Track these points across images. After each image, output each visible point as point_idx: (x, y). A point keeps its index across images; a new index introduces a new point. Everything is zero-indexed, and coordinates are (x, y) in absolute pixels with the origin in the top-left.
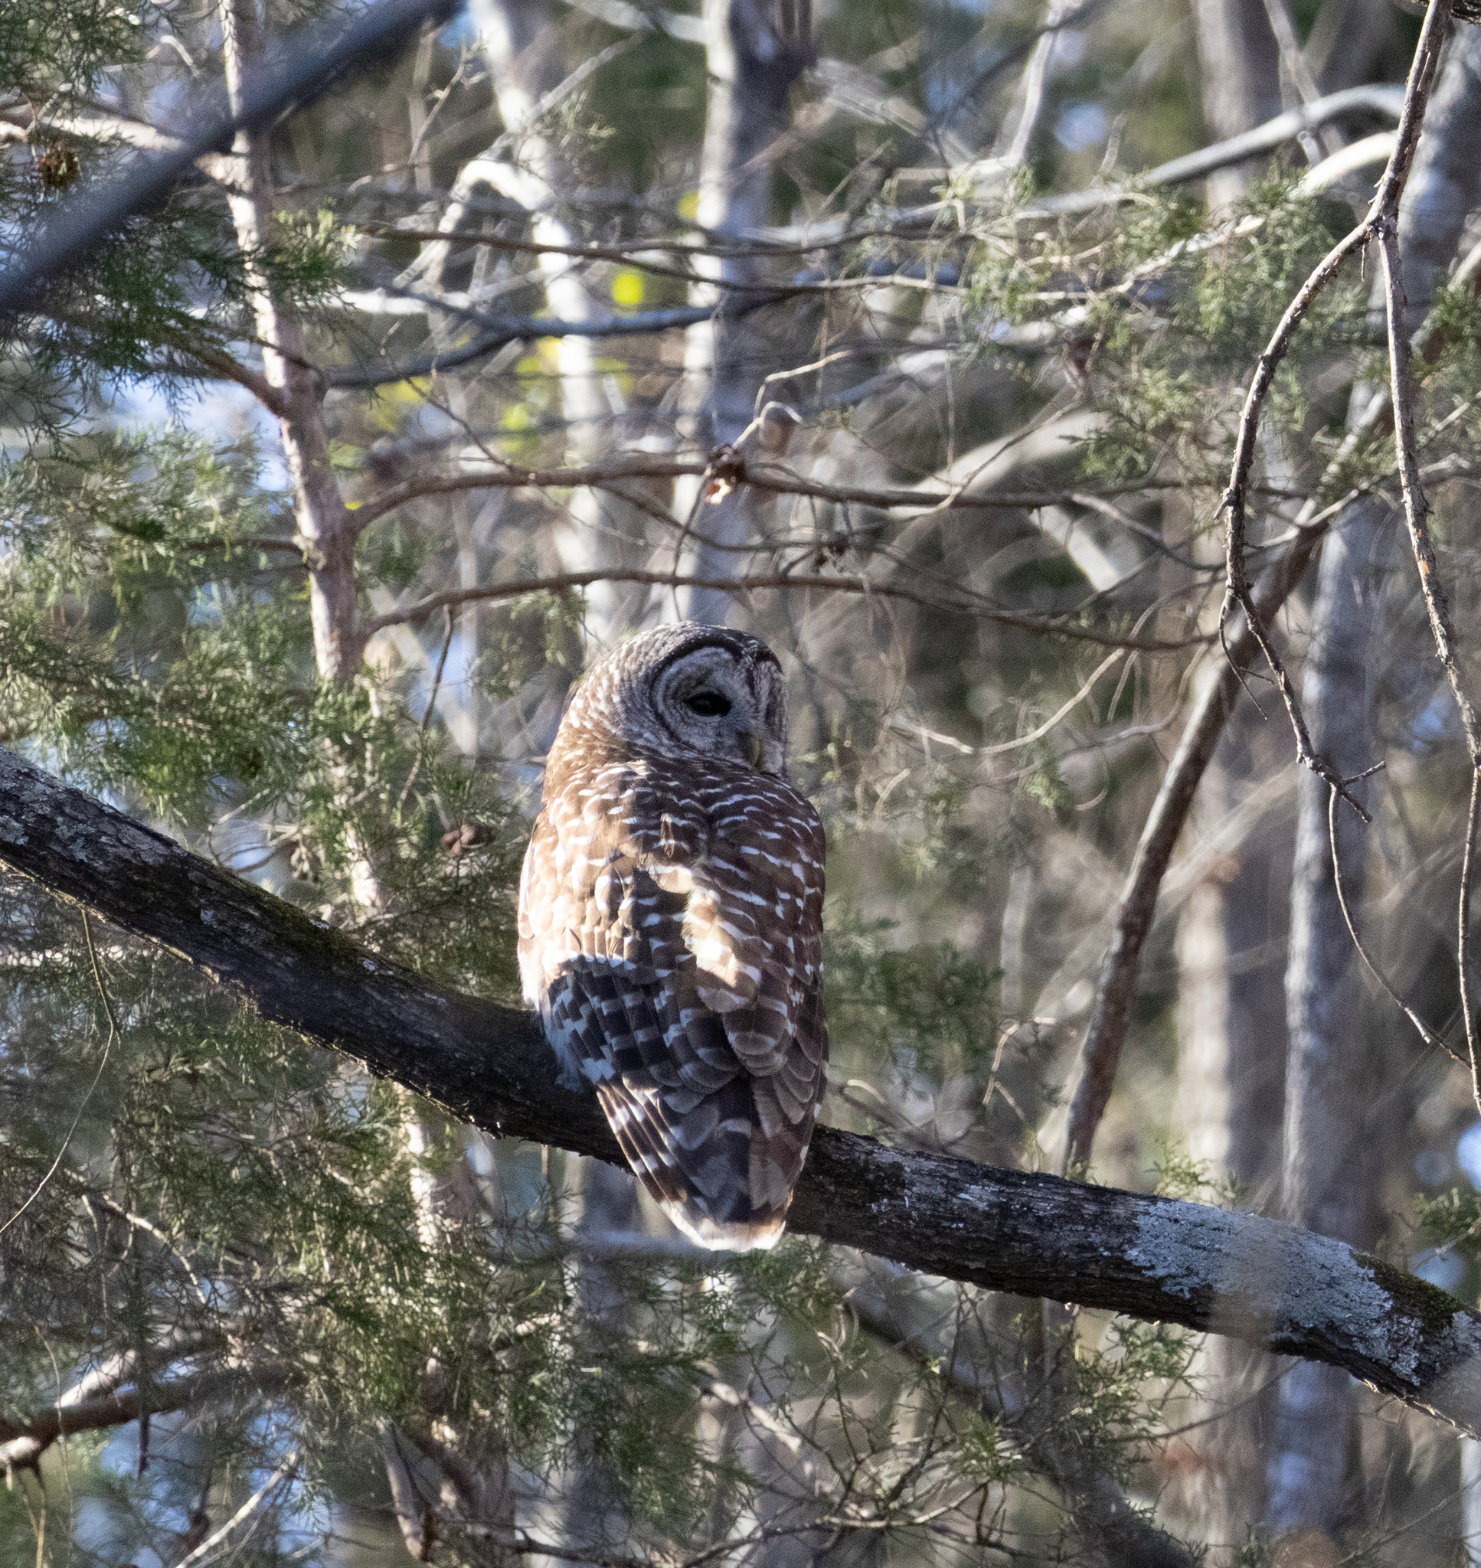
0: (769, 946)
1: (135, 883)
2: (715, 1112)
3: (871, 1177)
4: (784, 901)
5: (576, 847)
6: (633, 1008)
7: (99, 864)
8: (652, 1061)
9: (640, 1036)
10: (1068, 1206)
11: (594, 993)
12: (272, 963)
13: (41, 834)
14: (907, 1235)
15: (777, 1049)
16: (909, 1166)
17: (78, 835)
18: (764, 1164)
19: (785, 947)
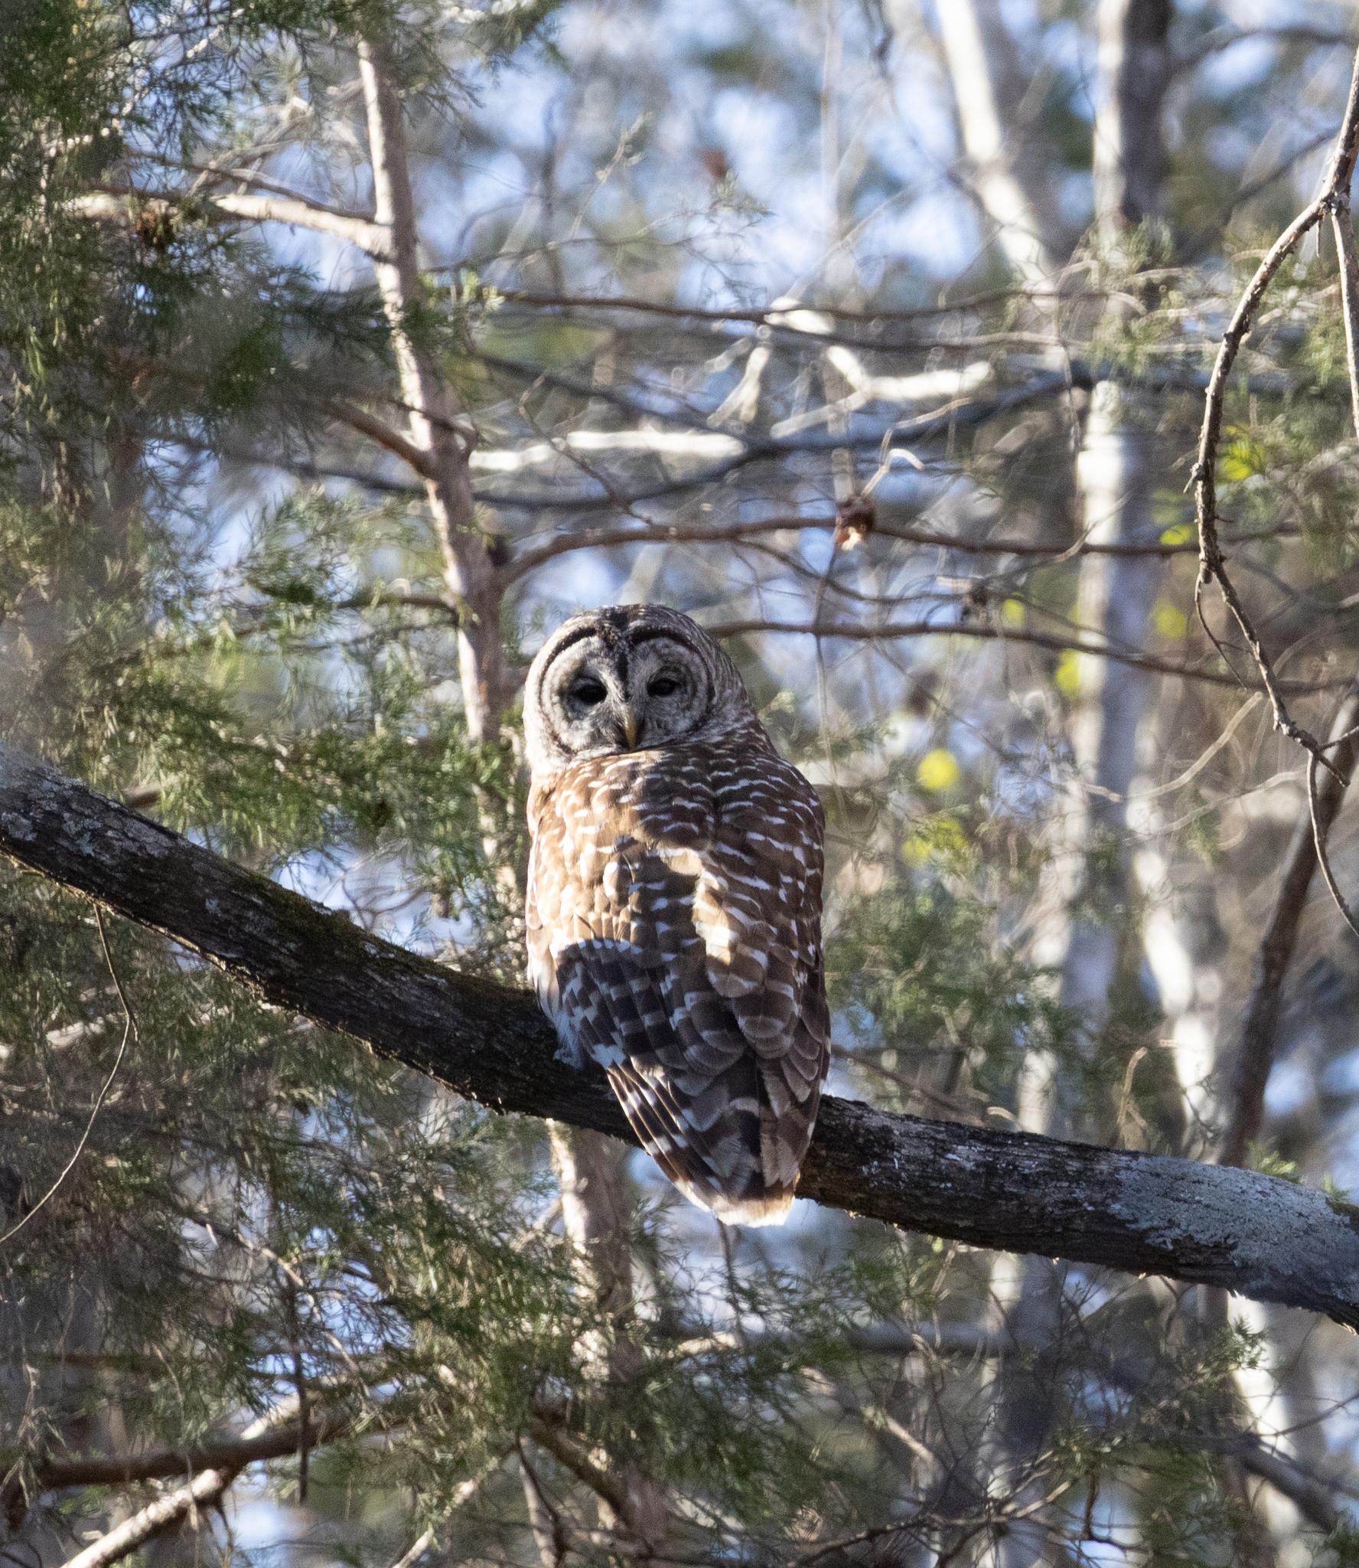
0: (774, 930)
1: (142, 876)
2: (724, 1092)
3: (861, 1140)
4: (786, 885)
5: (584, 836)
6: (640, 993)
7: (106, 858)
8: (660, 1045)
9: (648, 1021)
10: (1051, 1163)
11: (603, 979)
12: (276, 949)
13: (49, 829)
14: (896, 1196)
15: (786, 1031)
16: (897, 1129)
17: (85, 829)
18: (775, 1141)
19: (789, 931)
